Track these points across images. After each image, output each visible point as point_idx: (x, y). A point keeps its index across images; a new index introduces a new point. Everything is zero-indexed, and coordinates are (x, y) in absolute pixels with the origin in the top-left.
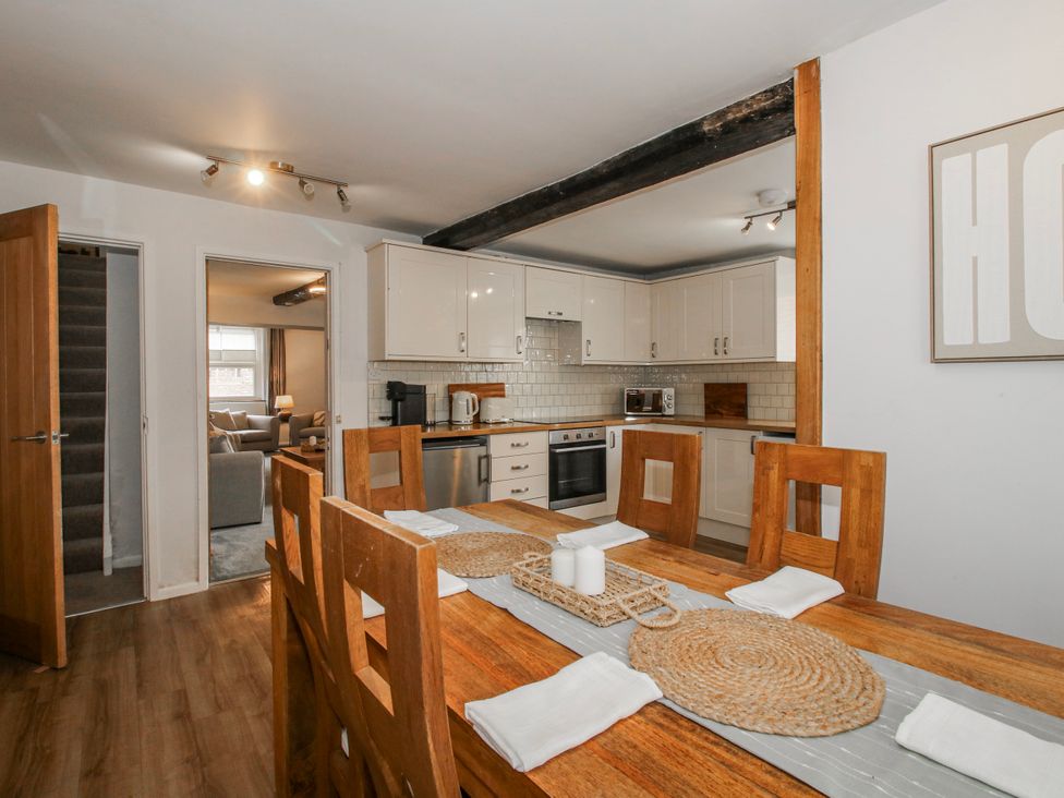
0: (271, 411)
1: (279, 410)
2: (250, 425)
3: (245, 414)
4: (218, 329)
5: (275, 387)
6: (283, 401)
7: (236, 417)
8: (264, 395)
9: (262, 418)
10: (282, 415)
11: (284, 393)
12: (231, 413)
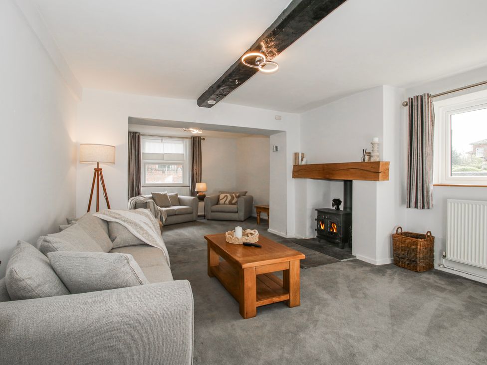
0: (193, 193)
1: (198, 192)
2: (180, 202)
3: (177, 195)
4: (162, 140)
5: (196, 177)
6: (200, 187)
7: (171, 197)
8: (188, 182)
9: (187, 198)
10: (199, 196)
11: (201, 182)
12: (168, 194)
